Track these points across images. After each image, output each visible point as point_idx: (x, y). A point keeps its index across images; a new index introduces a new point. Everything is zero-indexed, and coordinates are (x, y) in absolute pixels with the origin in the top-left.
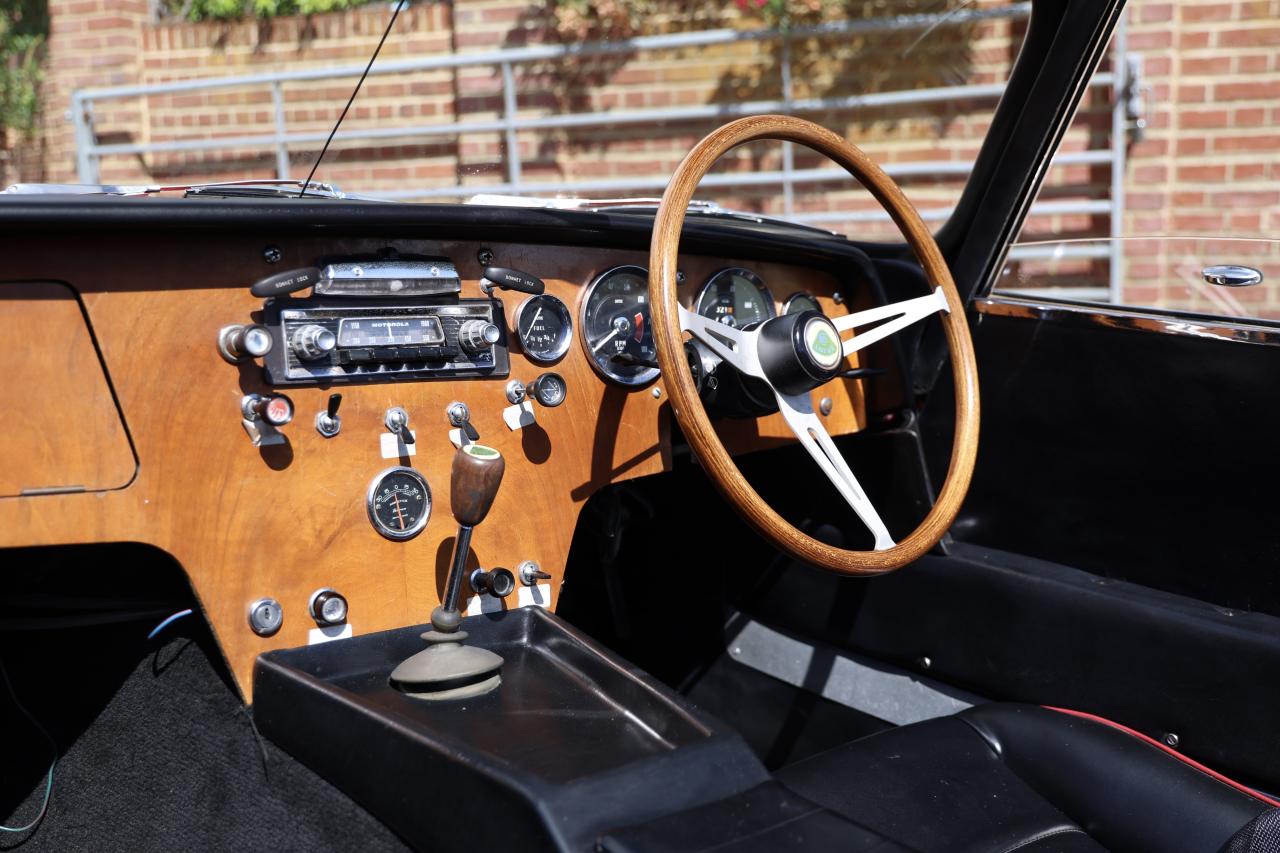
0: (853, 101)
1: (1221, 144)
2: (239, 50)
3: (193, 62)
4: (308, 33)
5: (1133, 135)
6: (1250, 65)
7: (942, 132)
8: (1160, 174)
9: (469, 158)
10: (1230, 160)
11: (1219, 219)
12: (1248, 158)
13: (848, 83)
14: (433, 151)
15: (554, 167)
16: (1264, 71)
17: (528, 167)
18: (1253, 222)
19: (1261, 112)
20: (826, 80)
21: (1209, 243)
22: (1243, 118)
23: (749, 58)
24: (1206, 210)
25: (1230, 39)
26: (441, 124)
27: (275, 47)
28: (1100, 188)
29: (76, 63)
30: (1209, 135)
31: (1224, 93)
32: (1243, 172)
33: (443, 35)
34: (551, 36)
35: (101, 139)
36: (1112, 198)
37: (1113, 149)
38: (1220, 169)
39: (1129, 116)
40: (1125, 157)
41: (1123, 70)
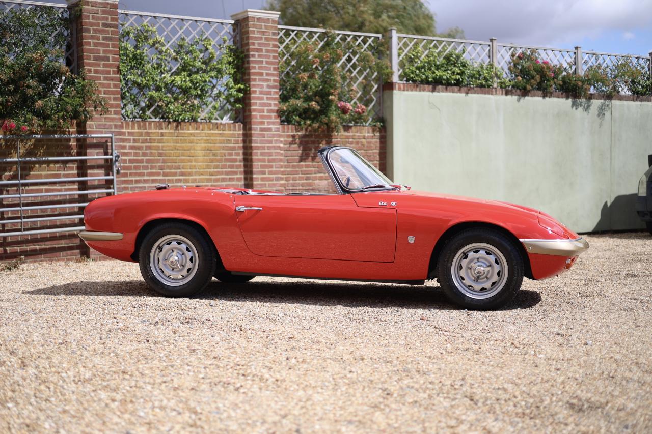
1: (131, 174)
5: (118, 172)
6: (136, 154)
10: (134, 178)
12: (138, 178)
16: (139, 156)
19: (139, 166)
22: (136, 168)
25: (131, 148)
28: (107, 186)
30: (129, 172)
31: (131, 161)
32: (137, 181)
36: (113, 188)
37: (113, 175)
38: (132, 181)
39: (116, 167)
40: (117, 177)
41: (114, 155)
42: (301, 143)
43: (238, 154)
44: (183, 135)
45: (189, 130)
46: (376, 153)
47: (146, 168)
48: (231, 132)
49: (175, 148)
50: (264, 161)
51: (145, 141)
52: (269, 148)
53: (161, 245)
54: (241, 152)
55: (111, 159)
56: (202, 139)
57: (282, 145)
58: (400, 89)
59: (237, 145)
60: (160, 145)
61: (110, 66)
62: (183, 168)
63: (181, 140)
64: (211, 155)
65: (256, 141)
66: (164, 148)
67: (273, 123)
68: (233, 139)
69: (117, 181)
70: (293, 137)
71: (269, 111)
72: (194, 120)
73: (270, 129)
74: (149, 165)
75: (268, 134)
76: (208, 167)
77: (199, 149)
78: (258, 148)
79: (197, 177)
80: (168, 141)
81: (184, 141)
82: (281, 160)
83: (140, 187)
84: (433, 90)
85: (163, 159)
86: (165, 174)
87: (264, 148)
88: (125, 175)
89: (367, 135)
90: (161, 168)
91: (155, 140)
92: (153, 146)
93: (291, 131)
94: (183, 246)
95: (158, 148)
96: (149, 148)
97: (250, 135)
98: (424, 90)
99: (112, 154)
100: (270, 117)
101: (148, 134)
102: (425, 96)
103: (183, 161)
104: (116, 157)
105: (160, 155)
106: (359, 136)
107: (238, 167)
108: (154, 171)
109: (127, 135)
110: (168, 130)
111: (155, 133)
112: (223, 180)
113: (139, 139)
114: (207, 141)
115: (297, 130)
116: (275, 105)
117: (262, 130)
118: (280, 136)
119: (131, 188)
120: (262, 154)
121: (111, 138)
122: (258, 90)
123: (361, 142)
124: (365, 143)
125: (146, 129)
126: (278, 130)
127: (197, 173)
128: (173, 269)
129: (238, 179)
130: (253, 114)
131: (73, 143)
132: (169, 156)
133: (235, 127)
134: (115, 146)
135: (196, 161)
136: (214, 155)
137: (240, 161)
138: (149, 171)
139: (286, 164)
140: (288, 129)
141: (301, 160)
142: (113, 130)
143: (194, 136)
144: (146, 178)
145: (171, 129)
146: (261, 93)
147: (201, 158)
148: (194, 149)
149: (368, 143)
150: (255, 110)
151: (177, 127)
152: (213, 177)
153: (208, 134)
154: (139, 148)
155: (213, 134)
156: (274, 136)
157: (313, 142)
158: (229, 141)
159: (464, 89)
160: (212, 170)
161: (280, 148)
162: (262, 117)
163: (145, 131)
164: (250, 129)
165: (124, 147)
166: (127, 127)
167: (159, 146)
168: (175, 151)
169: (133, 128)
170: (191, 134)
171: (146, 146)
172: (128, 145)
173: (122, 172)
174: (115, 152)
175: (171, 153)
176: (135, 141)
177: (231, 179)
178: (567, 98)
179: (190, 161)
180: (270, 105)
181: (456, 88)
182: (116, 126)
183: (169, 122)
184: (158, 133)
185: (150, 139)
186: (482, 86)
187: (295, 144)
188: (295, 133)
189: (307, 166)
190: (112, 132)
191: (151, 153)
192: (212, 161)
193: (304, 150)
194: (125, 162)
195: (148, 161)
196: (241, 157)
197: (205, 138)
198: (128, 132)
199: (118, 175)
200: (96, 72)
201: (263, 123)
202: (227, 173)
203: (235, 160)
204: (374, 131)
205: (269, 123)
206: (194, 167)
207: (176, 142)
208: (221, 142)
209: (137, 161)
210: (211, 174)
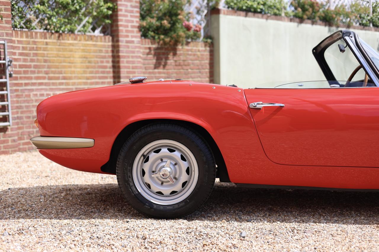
1: (21, 78)
5: (10, 75)
6: (25, 60)
10: (23, 82)
11: (22, 95)
12: (27, 81)
16: (28, 62)
18: (29, 96)
19: (28, 71)
21: (21, 101)
22: (25, 72)
24: (19, 93)
25: (21, 54)
28: (1, 88)
30: (19, 76)
31: (21, 66)
32: (26, 84)
36: (7, 90)
37: (6, 78)
38: (22, 84)
39: (9, 71)
40: (10, 80)
41: (7, 59)
42: (155, 54)
43: (108, 62)
44: (64, 44)
45: (68, 40)
46: (206, 63)
47: (33, 72)
48: (103, 43)
49: (58, 56)
50: (128, 67)
51: (32, 49)
52: (133, 57)
53: (145, 154)
54: (110, 60)
55: (4, 64)
56: (79, 49)
57: (141, 55)
58: (224, 14)
59: (107, 55)
60: (45, 52)
62: (65, 73)
63: (63, 49)
64: (87, 62)
65: (123, 52)
66: (49, 56)
67: (136, 37)
68: (104, 49)
69: (10, 84)
70: (150, 48)
71: (133, 27)
72: (72, 31)
73: (132, 42)
74: (36, 70)
75: (132, 46)
76: (85, 72)
77: (77, 57)
78: (124, 57)
79: (76, 81)
80: (52, 50)
81: (64, 50)
82: (141, 68)
83: (29, 90)
84: (246, 16)
85: (48, 65)
86: (50, 78)
87: (128, 57)
88: (16, 78)
89: (201, 49)
90: (47, 73)
91: (40, 48)
92: (39, 53)
93: (148, 44)
94: (177, 155)
95: (43, 55)
96: (36, 55)
97: (118, 46)
98: (240, 15)
99: (4, 59)
100: (132, 32)
101: (35, 43)
102: (240, 19)
103: (64, 67)
104: (8, 62)
105: (45, 61)
106: (195, 50)
107: (108, 72)
108: (40, 75)
109: (16, 42)
110: (52, 40)
111: (41, 42)
112: (97, 83)
113: (27, 47)
114: (84, 51)
115: (152, 44)
116: (137, 22)
117: (127, 42)
118: (140, 48)
119: (22, 90)
120: (128, 62)
121: (4, 45)
122: (123, 8)
123: (197, 55)
124: (200, 56)
125: (33, 38)
126: (138, 42)
127: (76, 78)
128: (162, 183)
129: (109, 83)
130: (120, 28)
132: (53, 62)
133: (105, 39)
134: (8, 52)
135: (75, 67)
136: (89, 62)
137: (110, 68)
138: (36, 75)
139: (144, 70)
140: (145, 42)
141: (156, 67)
142: (5, 38)
143: (73, 46)
144: (34, 81)
145: (54, 39)
146: (126, 11)
147: (79, 65)
148: (73, 57)
149: (202, 55)
150: (121, 25)
151: (59, 37)
152: (89, 81)
153: (85, 44)
154: (27, 55)
155: (88, 44)
156: (136, 47)
157: (164, 54)
158: (101, 51)
159: (265, 16)
160: (88, 75)
161: (140, 57)
162: (127, 31)
163: (32, 40)
164: (118, 41)
165: (14, 54)
166: (17, 36)
167: (44, 54)
168: (58, 58)
169: (22, 37)
170: (71, 44)
171: (33, 53)
172: (17, 51)
173: (14, 75)
174: (8, 58)
175: (54, 60)
176: (23, 48)
177: (103, 83)
178: (326, 25)
179: (70, 67)
180: (133, 22)
181: (260, 15)
182: (7, 34)
183: (52, 33)
184: (43, 42)
185: (37, 47)
186: (275, 14)
187: (151, 54)
188: (150, 46)
189: (160, 73)
190: (4, 40)
191: (38, 59)
192: (88, 67)
193: (157, 59)
194: (15, 66)
195: (36, 66)
196: (110, 64)
197: (82, 48)
198: (18, 41)
199: (11, 78)
201: (127, 36)
202: (100, 78)
203: (105, 67)
204: (205, 46)
205: (132, 37)
206: (74, 72)
207: (59, 50)
208: (95, 51)
209: (26, 66)
210: (88, 78)
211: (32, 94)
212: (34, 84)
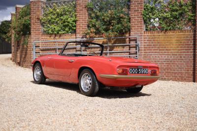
0: (114, 45)
1: (147, 50)
2: (52, 37)
3: (47, 38)
4: (61, 36)
5: (139, 49)
6: (149, 43)
7: (124, 48)
8: (142, 52)
9: (77, 49)
11: (147, 57)
13: (115, 43)
14: (73, 49)
15: (86, 51)
17: (83, 51)
18: (150, 57)
20: (113, 42)
21: (147, 59)
22: (149, 48)
23: (105, 40)
25: (147, 40)
26: (74, 46)
27: (57, 37)
29: (33, 38)
31: (147, 45)
32: (149, 52)
33: (75, 37)
34: (86, 38)
35: (36, 47)
37: (137, 50)
38: (147, 52)
41: (137, 43)
43: (191, 42)
45: (170, 33)
47: (153, 47)
48: (189, 33)
49: (164, 40)
51: (152, 38)
54: (193, 41)
56: (175, 37)
59: (191, 38)
61: (139, 13)
62: (167, 48)
66: (160, 41)
68: (189, 36)
76: (178, 47)
77: (174, 41)
79: (173, 51)
80: (161, 38)
81: (168, 38)
85: (159, 45)
86: (160, 50)
90: (158, 48)
91: (156, 37)
95: (157, 40)
97: (196, 34)
101: (154, 35)
103: (167, 45)
105: (158, 43)
107: (191, 47)
108: (156, 49)
110: (162, 34)
111: (156, 35)
112: (184, 52)
114: (177, 37)
119: (147, 55)
129: (191, 52)
131: (128, 40)
133: (190, 31)
134: (138, 40)
135: (173, 45)
136: (181, 42)
137: (192, 45)
138: (154, 49)
143: (172, 36)
147: (175, 44)
148: (172, 41)
151: (165, 32)
154: (151, 41)
158: (187, 37)
166: (147, 33)
169: (149, 33)
171: (153, 40)
175: (162, 42)
176: (149, 38)
177: (187, 52)
179: (170, 45)
182: (141, 33)
183: (162, 31)
184: (158, 35)
185: (154, 37)
190: (137, 36)
191: (155, 42)
192: (179, 45)
195: (153, 45)
198: (147, 35)
200: (134, 15)
202: (186, 50)
203: (190, 45)
206: (172, 47)
207: (165, 38)
208: (184, 37)
209: (150, 45)
210: (179, 50)
211: (151, 56)
212: (153, 52)
